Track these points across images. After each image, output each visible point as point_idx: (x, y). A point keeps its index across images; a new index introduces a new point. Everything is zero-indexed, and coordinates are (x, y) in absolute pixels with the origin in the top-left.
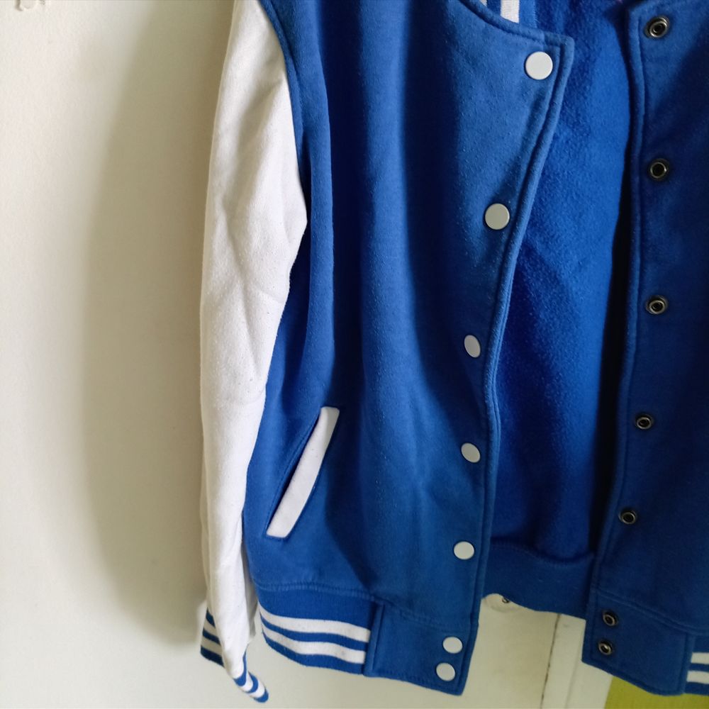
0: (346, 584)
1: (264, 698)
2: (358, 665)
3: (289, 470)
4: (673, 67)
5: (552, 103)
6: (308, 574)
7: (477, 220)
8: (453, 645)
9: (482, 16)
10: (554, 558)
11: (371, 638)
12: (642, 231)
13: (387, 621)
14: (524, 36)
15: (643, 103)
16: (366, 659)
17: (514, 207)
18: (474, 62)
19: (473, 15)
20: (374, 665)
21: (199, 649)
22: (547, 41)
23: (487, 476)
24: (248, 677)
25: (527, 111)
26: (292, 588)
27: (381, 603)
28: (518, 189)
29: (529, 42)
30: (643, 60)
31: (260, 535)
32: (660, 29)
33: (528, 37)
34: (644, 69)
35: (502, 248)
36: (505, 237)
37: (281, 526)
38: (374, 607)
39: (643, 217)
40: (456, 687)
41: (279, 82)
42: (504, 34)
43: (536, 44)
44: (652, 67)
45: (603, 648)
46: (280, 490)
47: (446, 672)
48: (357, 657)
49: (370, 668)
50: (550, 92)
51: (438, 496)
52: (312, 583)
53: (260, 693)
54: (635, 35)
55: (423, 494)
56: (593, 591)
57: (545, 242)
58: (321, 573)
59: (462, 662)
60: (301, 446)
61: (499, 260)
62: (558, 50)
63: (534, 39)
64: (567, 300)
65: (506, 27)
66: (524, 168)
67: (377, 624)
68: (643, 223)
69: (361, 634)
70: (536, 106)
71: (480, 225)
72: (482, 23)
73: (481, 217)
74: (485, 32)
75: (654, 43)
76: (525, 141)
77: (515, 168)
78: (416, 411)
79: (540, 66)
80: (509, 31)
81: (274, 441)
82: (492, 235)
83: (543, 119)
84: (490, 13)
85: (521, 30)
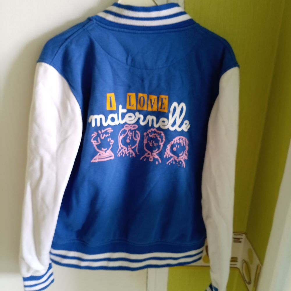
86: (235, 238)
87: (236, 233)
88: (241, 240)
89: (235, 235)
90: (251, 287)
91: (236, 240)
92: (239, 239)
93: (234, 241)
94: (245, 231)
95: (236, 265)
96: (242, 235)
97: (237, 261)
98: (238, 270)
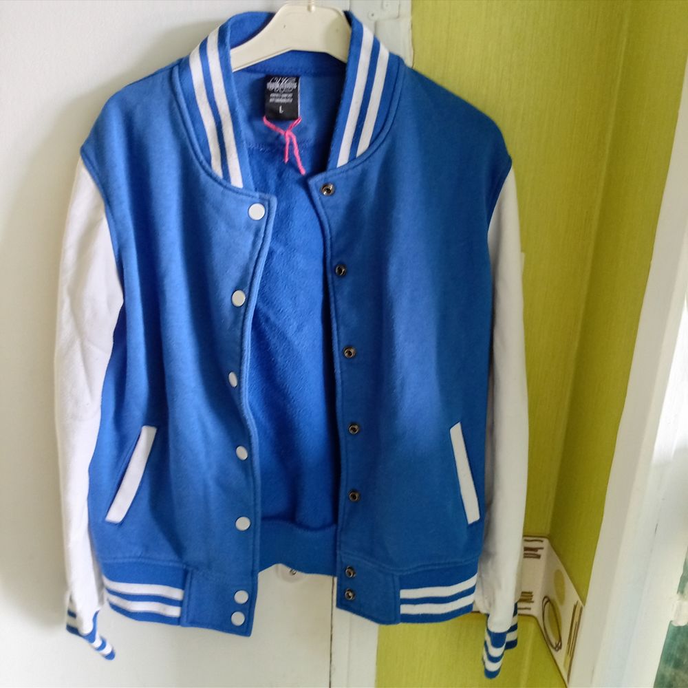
0: (165, 556)
1: (111, 656)
2: (175, 618)
3: (121, 473)
4: (341, 211)
5: (265, 233)
6: (137, 550)
7: (227, 301)
8: (241, 597)
9: (220, 184)
10: (307, 528)
11: (184, 597)
12: (336, 306)
13: (194, 582)
14: (246, 195)
15: (328, 231)
16: (182, 613)
17: (247, 292)
18: (218, 210)
19: (216, 184)
20: (188, 616)
21: (64, 627)
22: (260, 198)
23: (252, 468)
24: (97, 636)
25: (251, 238)
26: (126, 561)
27: (190, 569)
28: (249, 283)
29: (250, 198)
30: (323, 207)
31: (100, 520)
32: (328, 191)
33: (249, 196)
34: (325, 213)
35: (242, 317)
36: (243, 311)
37: (116, 514)
38: (186, 573)
39: (335, 298)
40: (245, 630)
41: (102, 219)
42: (235, 194)
43: (254, 199)
44: (329, 211)
45: (348, 594)
46: (116, 486)
47: (238, 619)
48: (174, 612)
49: (184, 620)
50: (264, 226)
51: (223, 485)
52: (140, 557)
53: (107, 651)
54: (315, 194)
55: (211, 483)
56: (338, 552)
57: (275, 314)
58: (147, 548)
59: (249, 609)
60: (129, 455)
61: (240, 325)
62: (267, 203)
63: (253, 197)
64: (293, 350)
65: (235, 191)
66: (251, 270)
67: (187, 585)
68: (335, 302)
69: (177, 594)
70: (256, 235)
71: (230, 304)
72: (221, 189)
73: (230, 298)
74: (223, 193)
75: (327, 198)
76: (251, 253)
77: (246, 270)
78: (203, 426)
79: (257, 212)
80: (237, 193)
81: (109, 451)
82: (236, 309)
83: (261, 242)
84: (224, 183)
85: (245, 192)
86: (526, 549)
87: (528, 536)
88: (539, 552)
89: (526, 541)
90: (561, 656)
91: (530, 552)
92: (536, 549)
93: (526, 556)
94: (548, 532)
95: (529, 609)
96: (542, 541)
97: (533, 600)
98: (534, 620)
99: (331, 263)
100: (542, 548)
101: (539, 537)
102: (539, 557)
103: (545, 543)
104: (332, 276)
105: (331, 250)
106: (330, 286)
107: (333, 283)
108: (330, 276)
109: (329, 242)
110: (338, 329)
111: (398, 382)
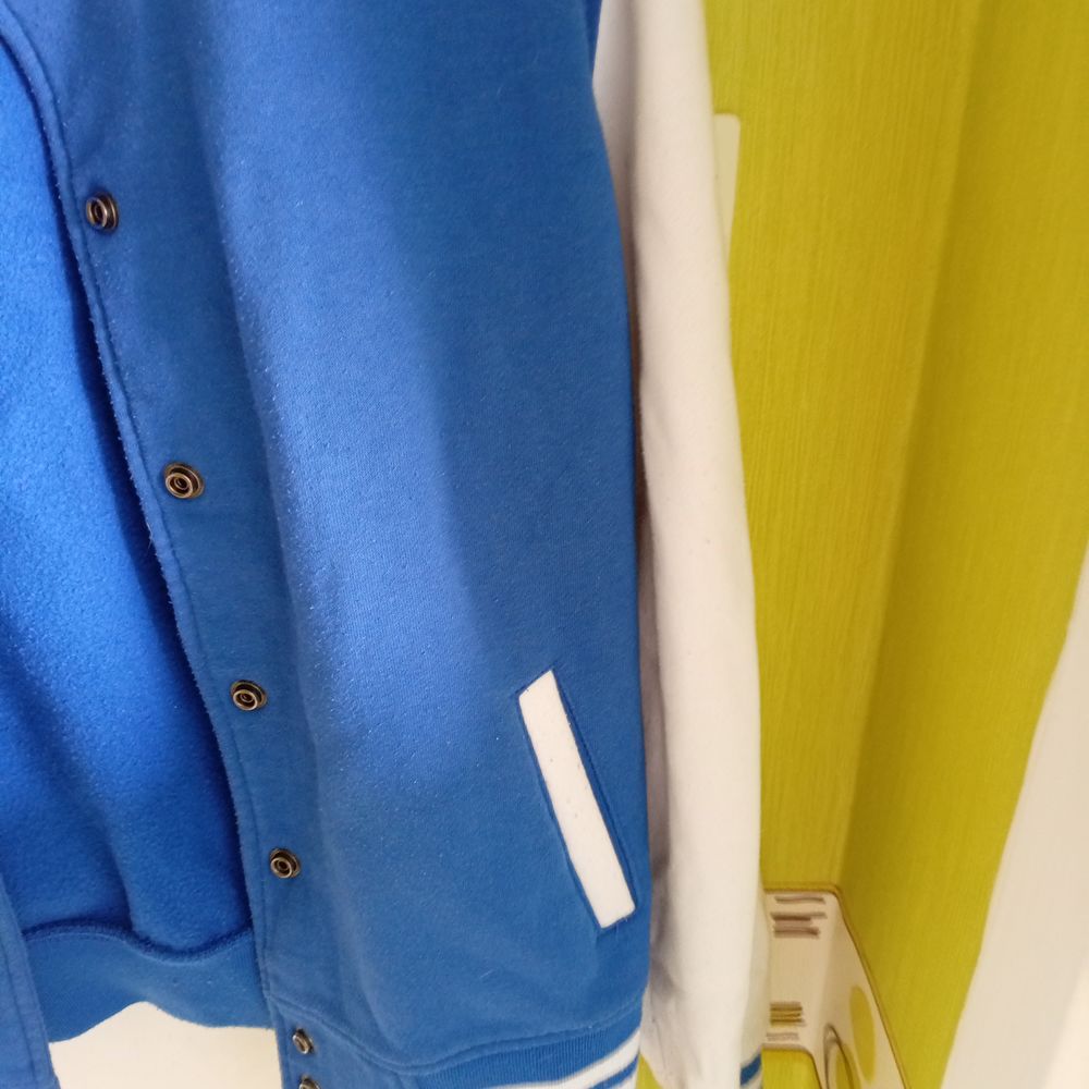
86: (779, 918)
87: (778, 890)
88: (816, 924)
89: (775, 900)
91: (789, 925)
92: (805, 918)
93: (779, 932)
94: (835, 878)
95: (795, 1036)
96: (821, 900)
97: (802, 1017)
98: (805, 1058)
99: (71, 188)
100: (821, 915)
101: (812, 892)
102: (814, 933)
103: (830, 904)
104: (83, 233)
105: (64, 143)
106: (83, 269)
107: (88, 256)
108: (75, 234)
109: (49, 115)
110: (130, 413)
111: (318, 582)
